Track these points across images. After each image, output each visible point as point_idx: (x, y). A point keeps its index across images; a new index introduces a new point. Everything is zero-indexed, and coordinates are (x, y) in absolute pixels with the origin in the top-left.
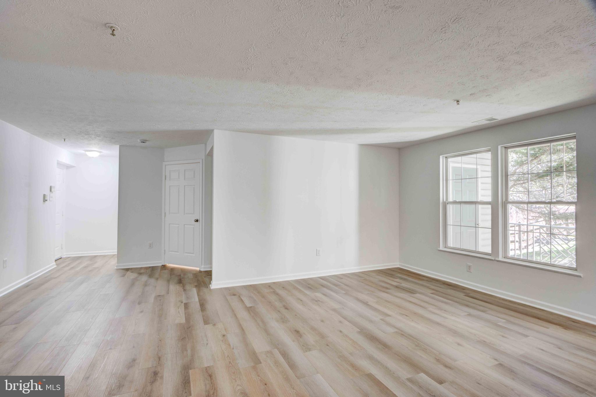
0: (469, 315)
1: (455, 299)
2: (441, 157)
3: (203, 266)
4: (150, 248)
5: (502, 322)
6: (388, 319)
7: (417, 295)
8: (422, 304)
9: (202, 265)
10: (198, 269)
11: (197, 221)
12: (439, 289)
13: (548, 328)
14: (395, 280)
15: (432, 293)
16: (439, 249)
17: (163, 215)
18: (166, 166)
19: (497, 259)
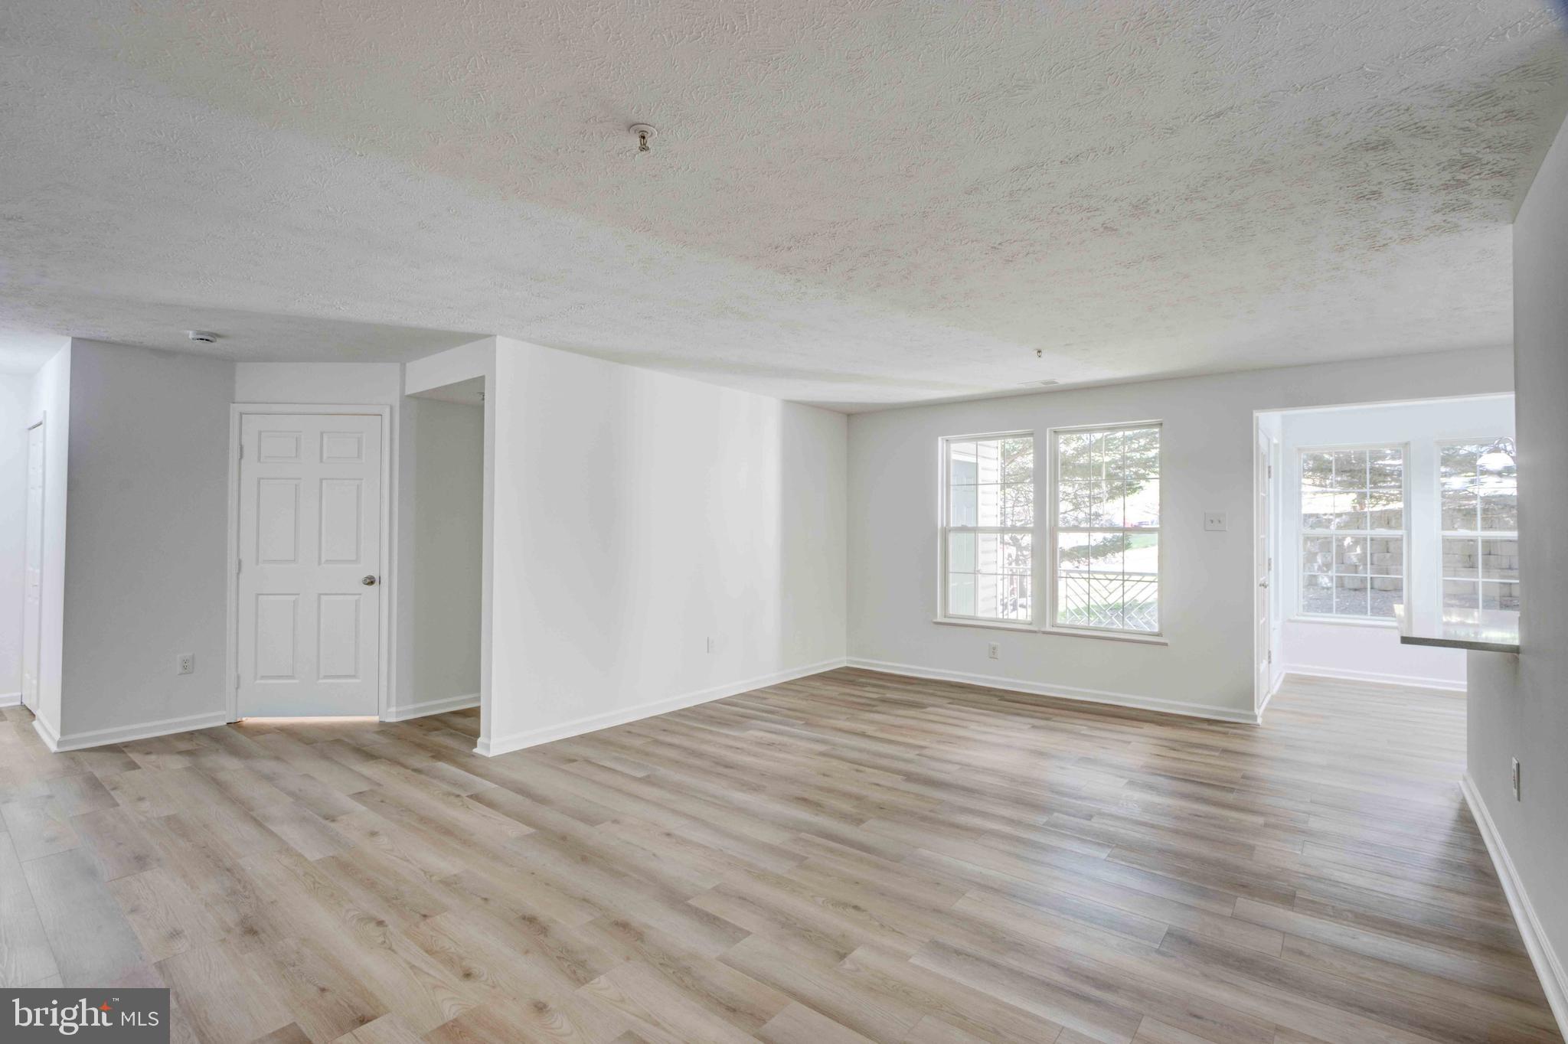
0: (1034, 727)
1: (993, 707)
2: (940, 439)
3: (393, 709)
4: (187, 673)
5: (1085, 730)
6: (925, 752)
7: (929, 709)
8: (951, 721)
9: (389, 705)
10: (376, 719)
11: (370, 581)
12: (952, 695)
13: (1142, 728)
14: (866, 689)
15: (950, 703)
16: (935, 620)
17: (232, 567)
18: (243, 416)
19: (1043, 629)
